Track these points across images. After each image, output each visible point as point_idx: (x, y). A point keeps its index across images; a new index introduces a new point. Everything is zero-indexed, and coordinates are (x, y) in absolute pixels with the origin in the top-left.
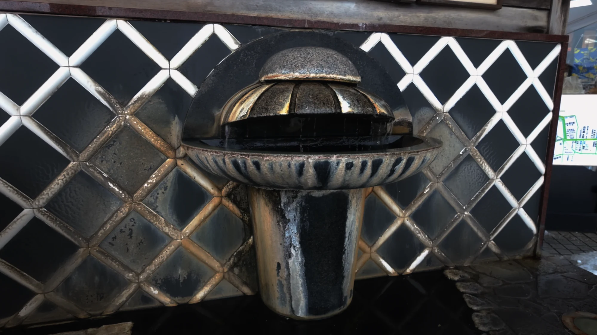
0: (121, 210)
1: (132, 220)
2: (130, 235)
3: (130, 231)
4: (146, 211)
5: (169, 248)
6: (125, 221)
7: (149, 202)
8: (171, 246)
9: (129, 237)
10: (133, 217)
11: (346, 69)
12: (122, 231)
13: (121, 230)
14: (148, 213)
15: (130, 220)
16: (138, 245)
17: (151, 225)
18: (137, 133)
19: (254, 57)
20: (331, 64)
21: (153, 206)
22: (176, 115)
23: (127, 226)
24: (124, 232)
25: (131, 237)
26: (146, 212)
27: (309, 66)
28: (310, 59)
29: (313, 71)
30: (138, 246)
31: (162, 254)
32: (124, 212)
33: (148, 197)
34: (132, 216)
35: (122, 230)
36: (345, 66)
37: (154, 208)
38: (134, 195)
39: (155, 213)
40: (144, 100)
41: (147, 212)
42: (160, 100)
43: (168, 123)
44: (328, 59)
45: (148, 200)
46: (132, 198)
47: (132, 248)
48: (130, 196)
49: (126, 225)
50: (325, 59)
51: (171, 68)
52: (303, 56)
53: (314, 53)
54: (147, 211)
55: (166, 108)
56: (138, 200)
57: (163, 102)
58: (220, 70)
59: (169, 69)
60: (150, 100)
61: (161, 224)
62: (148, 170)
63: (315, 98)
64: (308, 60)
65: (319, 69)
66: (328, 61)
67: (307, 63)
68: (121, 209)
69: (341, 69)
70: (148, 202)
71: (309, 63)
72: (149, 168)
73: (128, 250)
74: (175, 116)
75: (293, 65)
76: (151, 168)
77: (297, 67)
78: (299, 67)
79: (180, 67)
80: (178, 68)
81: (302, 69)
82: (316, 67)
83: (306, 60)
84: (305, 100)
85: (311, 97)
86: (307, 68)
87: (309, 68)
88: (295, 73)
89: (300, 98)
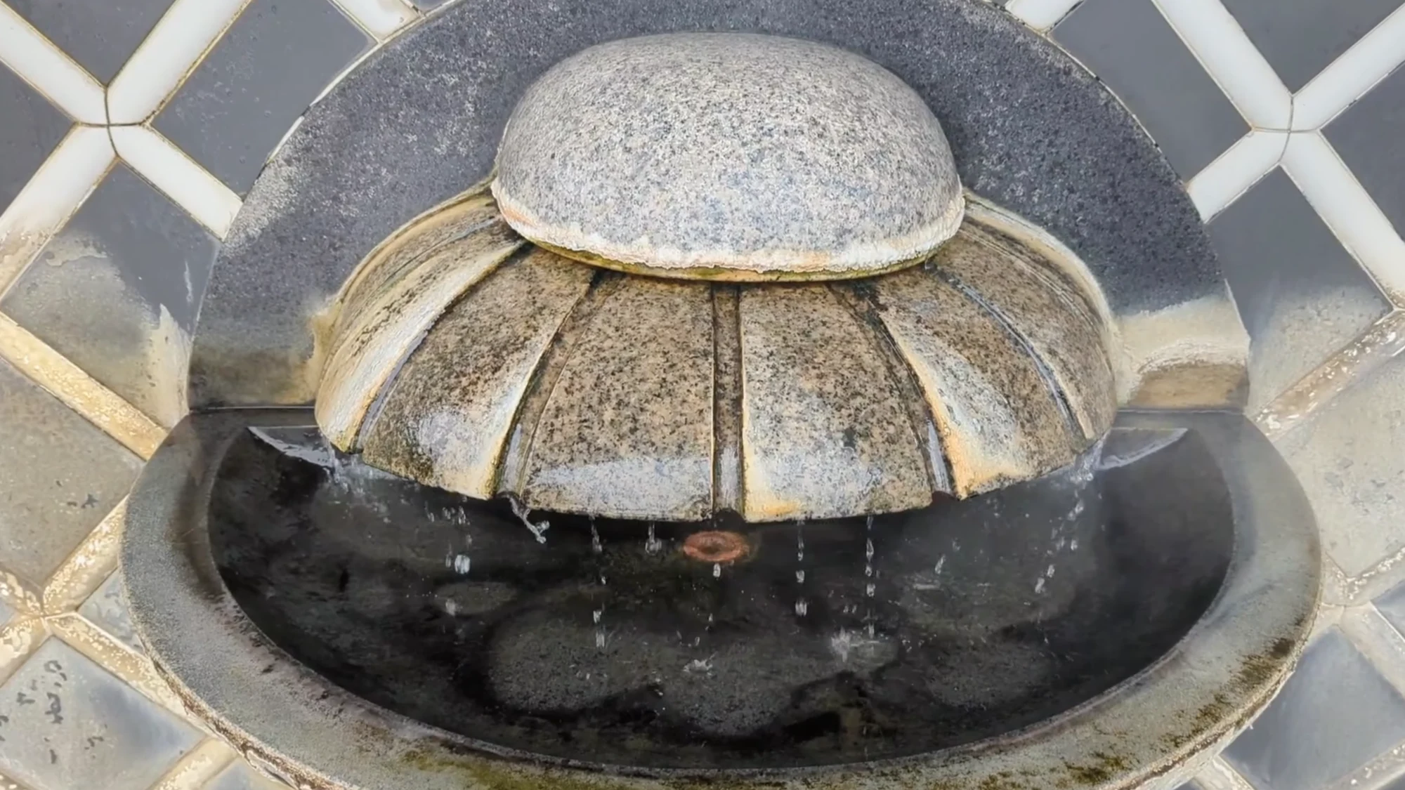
0: (7, 637)
1: (52, 667)
2: (55, 711)
3: (53, 700)
4: (95, 645)
5: (194, 763)
6: (28, 667)
7: (104, 615)
8: (203, 757)
9: (52, 717)
10: (54, 658)
11: (854, 213)
12: (25, 698)
13: (21, 695)
14: (102, 652)
15: (47, 666)
16: (88, 745)
17: (125, 688)
18: (18, 374)
19: (467, 73)
20: (769, 195)
21: (120, 629)
22: (163, 307)
23: (38, 685)
24: (31, 702)
25: (59, 720)
26: (96, 649)
27: (652, 206)
28: (663, 169)
29: (671, 236)
30: (87, 748)
31: (174, 781)
32: (17, 643)
33: (98, 596)
34: (51, 652)
35: (24, 695)
36: (845, 201)
37: (123, 633)
38: (44, 589)
39: (132, 652)
40: (22, 251)
41: (100, 648)
42: (91, 251)
43: (131, 339)
44: (754, 171)
45: (98, 607)
46: (40, 599)
47: (64, 753)
48: (29, 593)
49: (34, 682)
50: (741, 170)
51: (112, 122)
52: (635, 142)
53: (692, 132)
54: (101, 643)
55: (118, 280)
56: (60, 609)
57: (103, 255)
58: (315, 137)
59: (109, 125)
60: (51, 249)
61: (155, 690)
62: (83, 507)
63: (625, 429)
64: (653, 176)
65: (701, 224)
66: (755, 182)
67: (646, 191)
68: (7, 632)
69: (823, 219)
70: (100, 613)
71: (654, 190)
72: (86, 498)
73: (54, 758)
74: (157, 312)
75: (584, 190)
76: (91, 500)
77: (600, 201)
78: (607, 205)
79: (153, 113)
80: (144, 121)
81: (619, 219)
82: (684, 215)
83: (643, 173)
84: (576, 433)
85: (609, 415)
86: (644, 218)
87: (652, 216)
88: (589, 233)
89: (557, 417)
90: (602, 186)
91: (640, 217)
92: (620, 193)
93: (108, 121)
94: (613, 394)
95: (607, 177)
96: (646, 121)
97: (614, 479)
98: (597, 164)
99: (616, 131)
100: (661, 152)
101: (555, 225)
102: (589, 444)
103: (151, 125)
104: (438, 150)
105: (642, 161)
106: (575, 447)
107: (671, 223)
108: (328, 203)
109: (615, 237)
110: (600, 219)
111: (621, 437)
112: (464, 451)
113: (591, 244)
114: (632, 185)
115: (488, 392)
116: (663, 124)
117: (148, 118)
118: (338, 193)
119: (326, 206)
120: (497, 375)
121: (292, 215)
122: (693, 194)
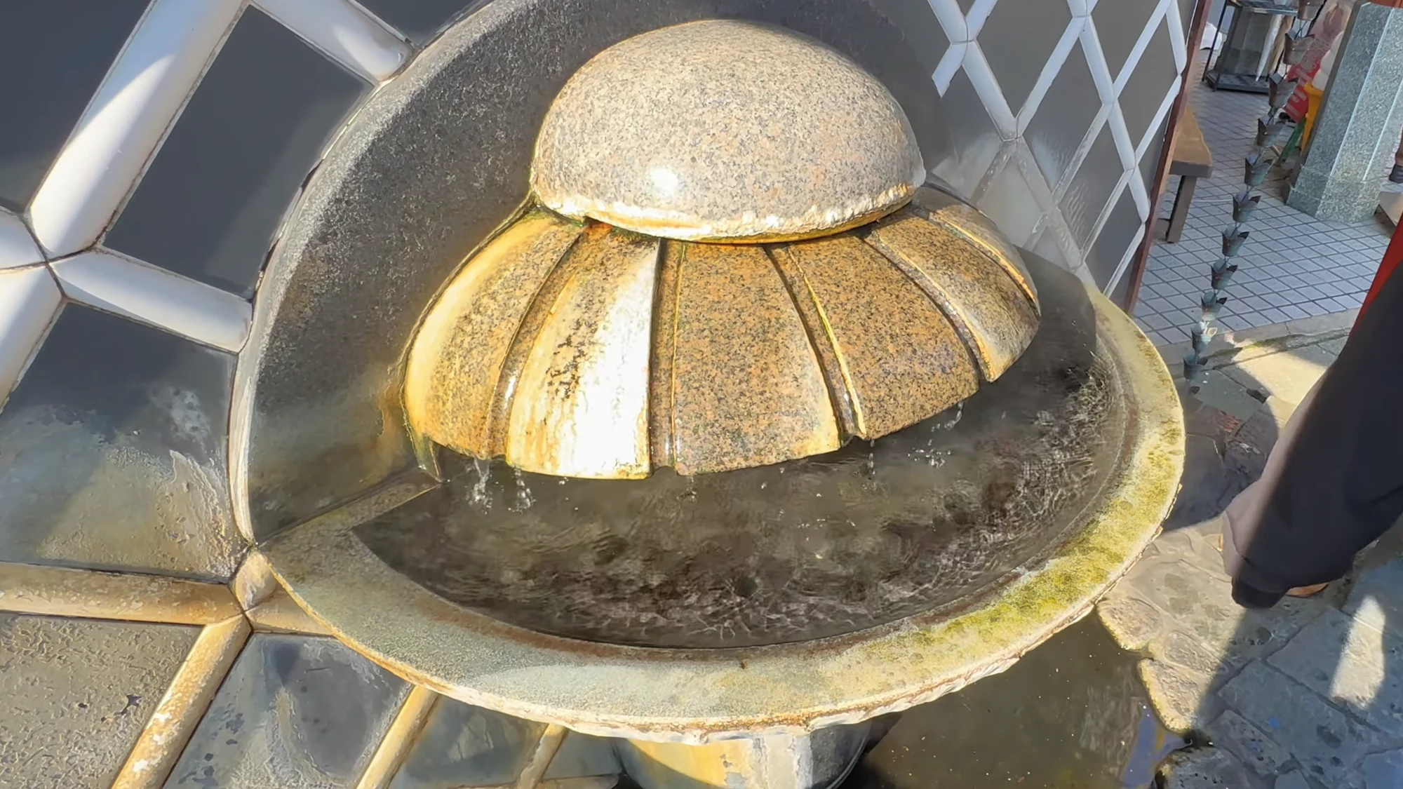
19: (495, 100)
22: (173, 453)
29: (832, 200)
51: (51, 256)
52: (774, 130)
65: (849, 184)
74: (167, 461)
77: (768, 188)
78: (776, 190)
79: (104, 230)
80: (94, 243)
81: (790, 197)
82: (838, 180)
83: (795, 155)
84: (881, 371)
85: (891, 348)
86: (811, 191)
87: (817, 187)
88: (765, 217)
89: (858, 365)
90: (765, 175)
91: (807, 191)
92: (783, 176)
93: (45, 257)
94: (882, 332)
95: (767, 166)
96: (770, 111)
97: (923, 391)
98: (750, 157)
99: (750, 125)
100: (801, 134)
101: (724, 219)
102: (895, 375)
103: (104, 244)
104: (476, 184)
105: (790, 145)
106: (887, 381)
107: (831, 189)
108: (375, 270)
109: (790, 214)
110: (773, 203)
111: (910, 360)
112: (800, 423)
113: (769, 226)
114: (791, 167)
115: (786, 371)
116: (786, 111)
117: (98, 237)
118: (384, 257)
119: (373, 275)
120: (781, 354)
121: (337, 295)
122: (838, 162)
